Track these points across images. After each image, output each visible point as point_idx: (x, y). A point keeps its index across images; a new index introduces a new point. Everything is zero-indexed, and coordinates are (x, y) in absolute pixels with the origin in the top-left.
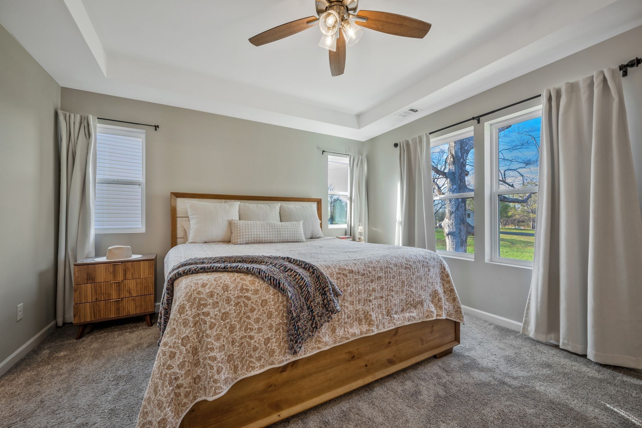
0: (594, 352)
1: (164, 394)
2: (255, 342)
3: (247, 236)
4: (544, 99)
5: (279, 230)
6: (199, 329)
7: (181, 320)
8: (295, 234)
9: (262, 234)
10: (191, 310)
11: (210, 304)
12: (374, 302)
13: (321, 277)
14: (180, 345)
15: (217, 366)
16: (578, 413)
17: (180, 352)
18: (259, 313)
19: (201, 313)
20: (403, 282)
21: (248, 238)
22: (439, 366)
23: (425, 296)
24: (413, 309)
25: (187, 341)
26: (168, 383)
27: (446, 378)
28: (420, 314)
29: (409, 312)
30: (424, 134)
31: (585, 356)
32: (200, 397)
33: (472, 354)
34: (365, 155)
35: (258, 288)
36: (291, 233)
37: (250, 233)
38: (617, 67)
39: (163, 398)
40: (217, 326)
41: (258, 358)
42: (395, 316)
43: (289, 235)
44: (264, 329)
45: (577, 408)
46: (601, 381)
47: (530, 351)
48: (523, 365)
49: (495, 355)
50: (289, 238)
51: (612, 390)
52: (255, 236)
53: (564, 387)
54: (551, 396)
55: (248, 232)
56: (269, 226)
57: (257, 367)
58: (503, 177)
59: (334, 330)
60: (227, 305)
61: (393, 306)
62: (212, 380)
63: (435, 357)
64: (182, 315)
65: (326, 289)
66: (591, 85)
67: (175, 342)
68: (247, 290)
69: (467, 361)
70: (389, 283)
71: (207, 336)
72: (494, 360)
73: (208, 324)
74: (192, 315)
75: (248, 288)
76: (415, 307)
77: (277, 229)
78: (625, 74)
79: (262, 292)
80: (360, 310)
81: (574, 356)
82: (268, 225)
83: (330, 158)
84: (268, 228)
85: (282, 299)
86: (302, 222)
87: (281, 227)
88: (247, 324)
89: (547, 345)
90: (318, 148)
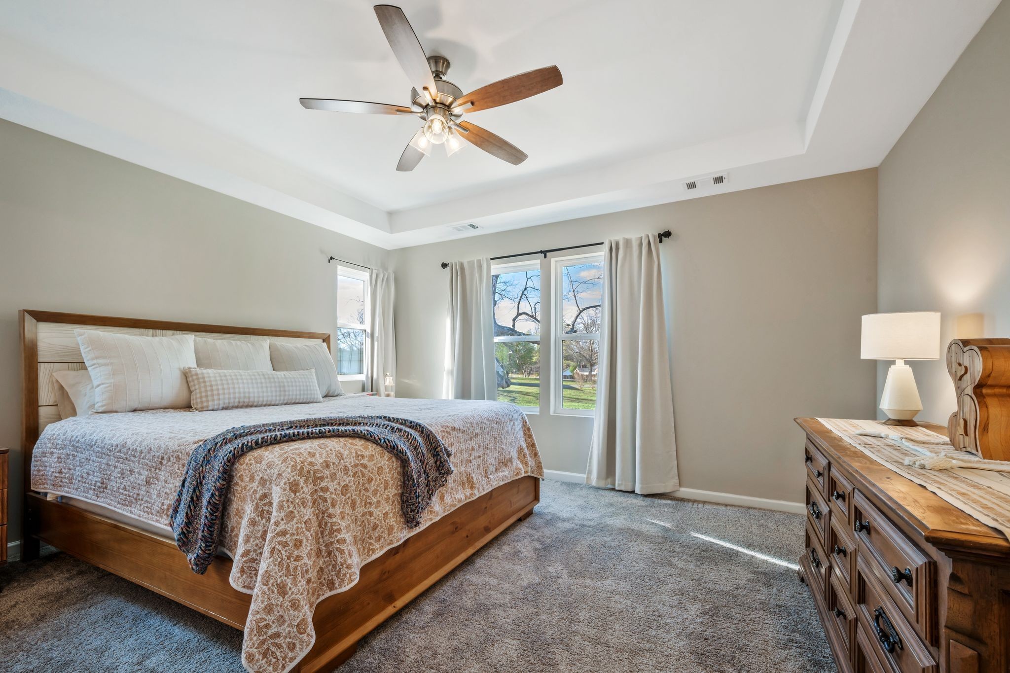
0: (640, 486)
1: (299, 591)
2: (375, 518)
3: (227, 396)
4: (605, 248)
5: (282, 384)
6: (318, 509)
7: (298, 500)
8: (307, 390)
9: (254, 393)
10: (307, 486)
11: (327, 477)
12: (474, 462)
13: (431, 436)
14: (304, 530)
15: (347, 549)
16: (638, 531)
17: (306, 538)
18: (377, 483)
19: (319, 489)
20: (495, 438)
21: (229, 399)
22: (527, 527)
23: (514, 454)
24: (504, 468)
25: (310, 524)
26: (301, 577)
27: (537, 535)
28: (511, 472)
29: (502, 472)
30: (485, 259)
31: (633, 492)
32: (323, 595)
33: (551, 510)
34: (391, 271)
35: (373, 453)
36: (302, 388)
37: (232, 391)
38: (657, 234)
39: (298, 596)
40: (339, 502)
41: (377, 539)
42: (491, 476)
43: (298, 393)
44: (381, 502)
45: (636, 529)
46: (646, 507)
47: (596, 497)
48: (592, 509)
49: (570, 506)
50: (298, 397)
51: (653, 511)
52: (242, 395)
53: (625, 517)
54: (618, 526)
55: (229, 388)
56: (265, 378)
57: (377, 550)
58: (534, 312)
59: (442, 498)
60: (345, 476)
61: (489, 465)
62: (345, 566)
63: (520, 520)
64: (297, 494)
65: (439, 449)
66: (641, 244)
67: (298, 528)
68: (363, 456)
69: (549, 517)
70: (485, 440)
71: (330, 516)
72: (570, 511)
73: (329, 501)
74: (309, 492)
75: (363, 453)
76: (506, 465)
77: (279, 382)
78: (661, 241)
79: (377, 457)
80: (463, 472)
81: (626, 494)
82: (262, 377)
83: (341, 269)
84: (263, 381)
85: (396, 464)
86: (313, 370)
87: (285, 380)
88: (366, 498)
89: (606, 490)
90: (322, 252)
